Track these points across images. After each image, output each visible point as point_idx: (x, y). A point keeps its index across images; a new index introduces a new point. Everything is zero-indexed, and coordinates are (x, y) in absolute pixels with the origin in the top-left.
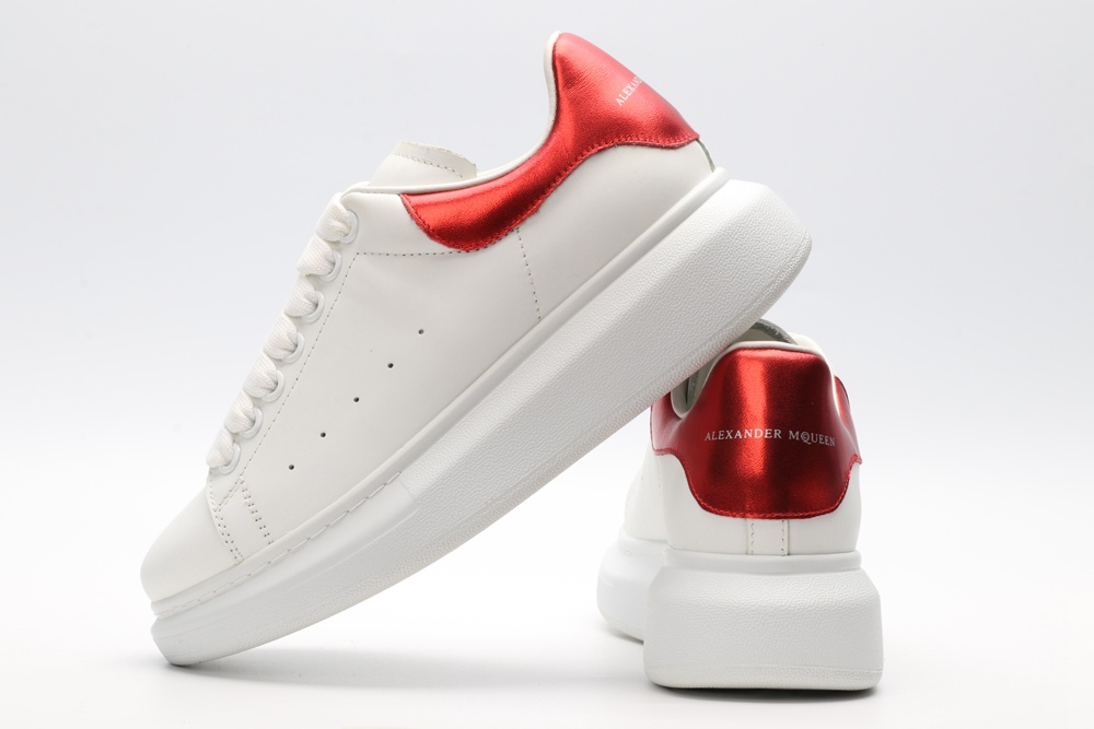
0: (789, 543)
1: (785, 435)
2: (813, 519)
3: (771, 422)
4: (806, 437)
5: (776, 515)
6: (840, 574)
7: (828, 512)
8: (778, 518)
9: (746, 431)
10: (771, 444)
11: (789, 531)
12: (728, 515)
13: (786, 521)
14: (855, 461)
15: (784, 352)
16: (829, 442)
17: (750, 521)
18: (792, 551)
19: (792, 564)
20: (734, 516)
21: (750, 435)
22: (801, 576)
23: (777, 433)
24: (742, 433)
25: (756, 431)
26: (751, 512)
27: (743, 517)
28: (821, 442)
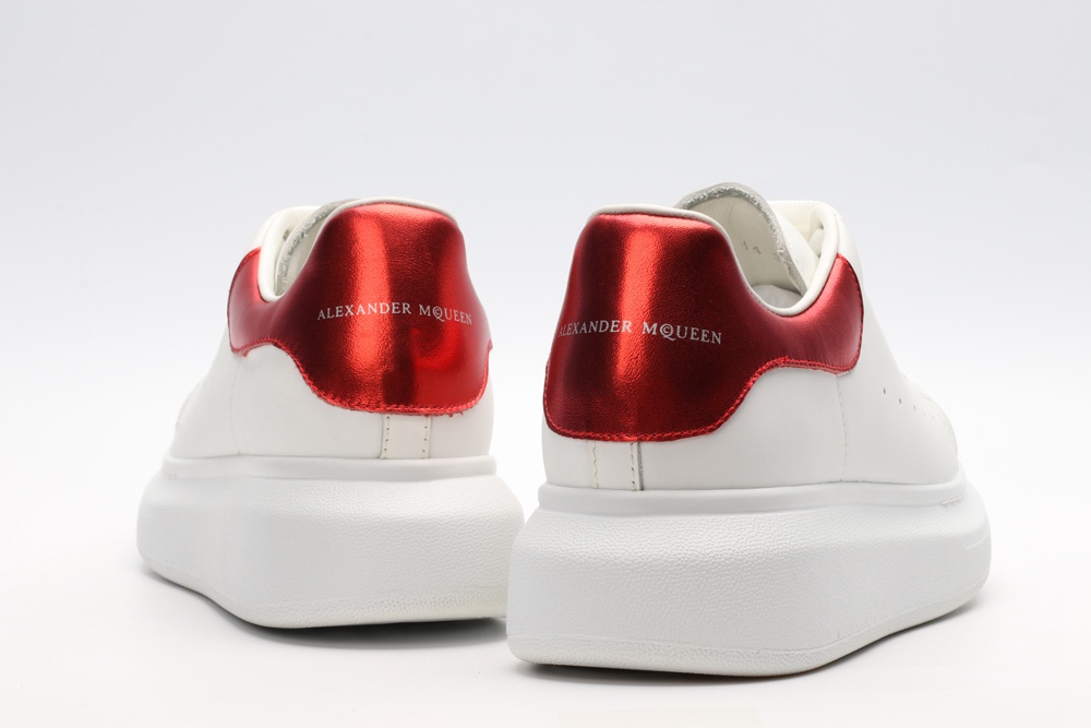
0: (641, 474)
4: (667, 332)
11: (639, 457)
13: (635, 445)
18: (645, 484)
19: (645, 501)
28: (692, 338)
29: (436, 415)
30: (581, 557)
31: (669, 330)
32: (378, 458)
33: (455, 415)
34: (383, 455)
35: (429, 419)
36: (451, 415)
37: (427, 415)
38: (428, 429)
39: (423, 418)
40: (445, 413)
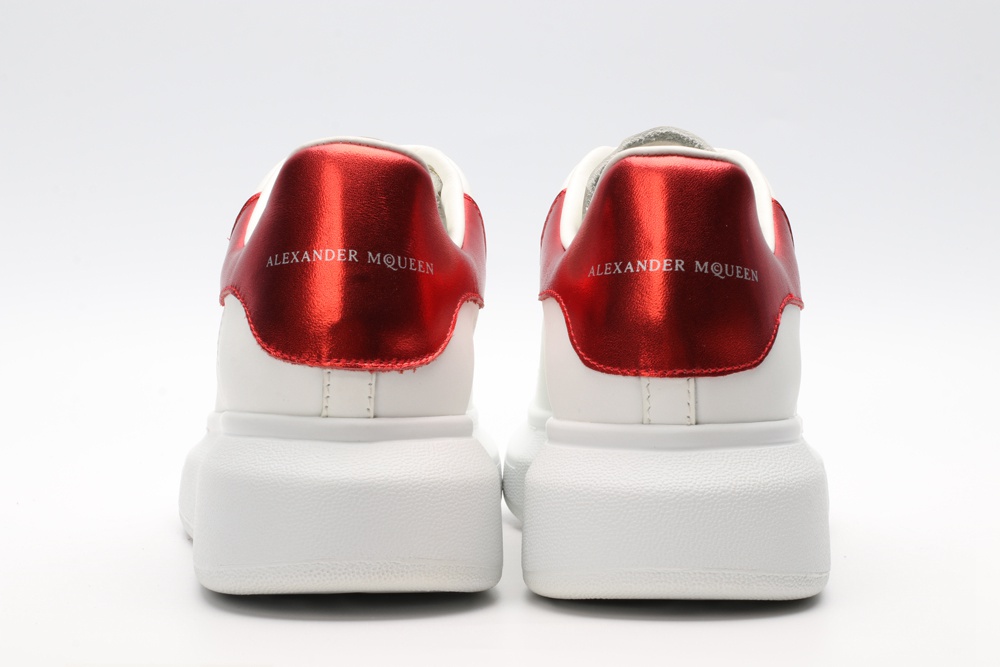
0: (696, 409)
1: (689, 266)
2: (728, 376)
3: (673, 252)
4: (717, 270)
5: (678, 371)
6: (766, 449)
7: (750, 368)
8: (681, 375)
9: (639, 263)
10: (673, 279)
11: (696, 393)
12: (616, 373)
13: (692, 380)
14: (789, 302)
15: (688, 160)
16: (750, 275)
17: (644, 381)
18: (702, 418)
19: (701, 435)
20: (625, 374)
21: (644, 268)
22: (713, 452)
23: (679, 265)
24: (635, 266)
25: (651, 261)
26: (646, 368)
27: (637, 374)
28: (738, 276)
29: (384, 371)
30: (648, 491)
31: (718, 269)
32: (320, 415)
33: (405, 372)
34: (324, 413)
35: (374, 375)
36: (402, 372)
37: (371, 371)
38: (373, 386)
39: (368, 373)
40: (392, 368)
